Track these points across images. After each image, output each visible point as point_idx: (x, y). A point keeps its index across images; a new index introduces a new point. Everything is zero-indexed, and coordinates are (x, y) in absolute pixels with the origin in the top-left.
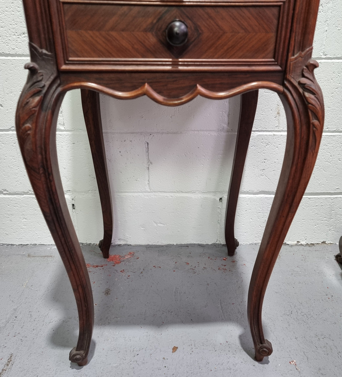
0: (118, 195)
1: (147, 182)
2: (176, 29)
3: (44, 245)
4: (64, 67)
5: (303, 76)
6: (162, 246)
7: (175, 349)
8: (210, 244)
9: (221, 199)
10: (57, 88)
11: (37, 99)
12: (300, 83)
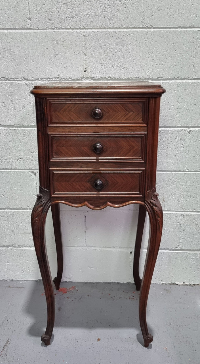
0: (67, 249)
1: (84, 240)
2: (98, 183)
3: (18, 280)
4: (53, 196)
5: (152, 199)
6: (94, 283)
7: (99, 340)
8: (125, 282)
9: (131, 252)
10: (49, 203)
11: (41, 208)
12: (151, 202)
